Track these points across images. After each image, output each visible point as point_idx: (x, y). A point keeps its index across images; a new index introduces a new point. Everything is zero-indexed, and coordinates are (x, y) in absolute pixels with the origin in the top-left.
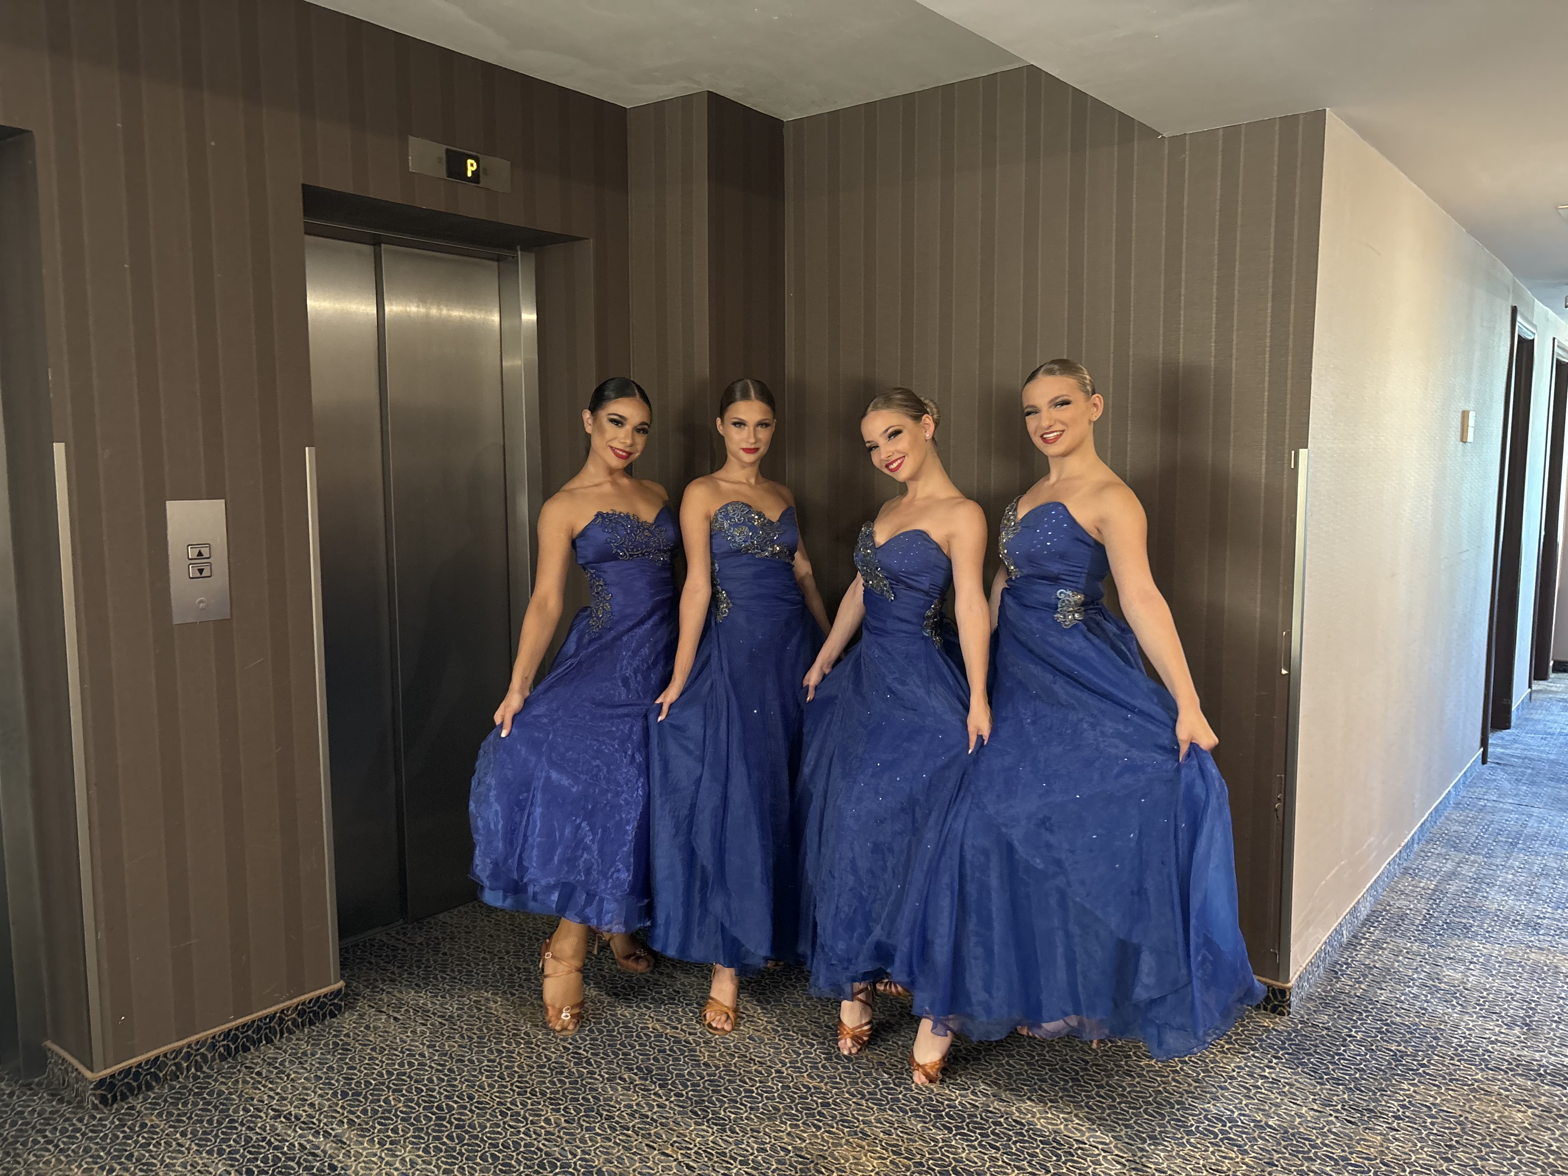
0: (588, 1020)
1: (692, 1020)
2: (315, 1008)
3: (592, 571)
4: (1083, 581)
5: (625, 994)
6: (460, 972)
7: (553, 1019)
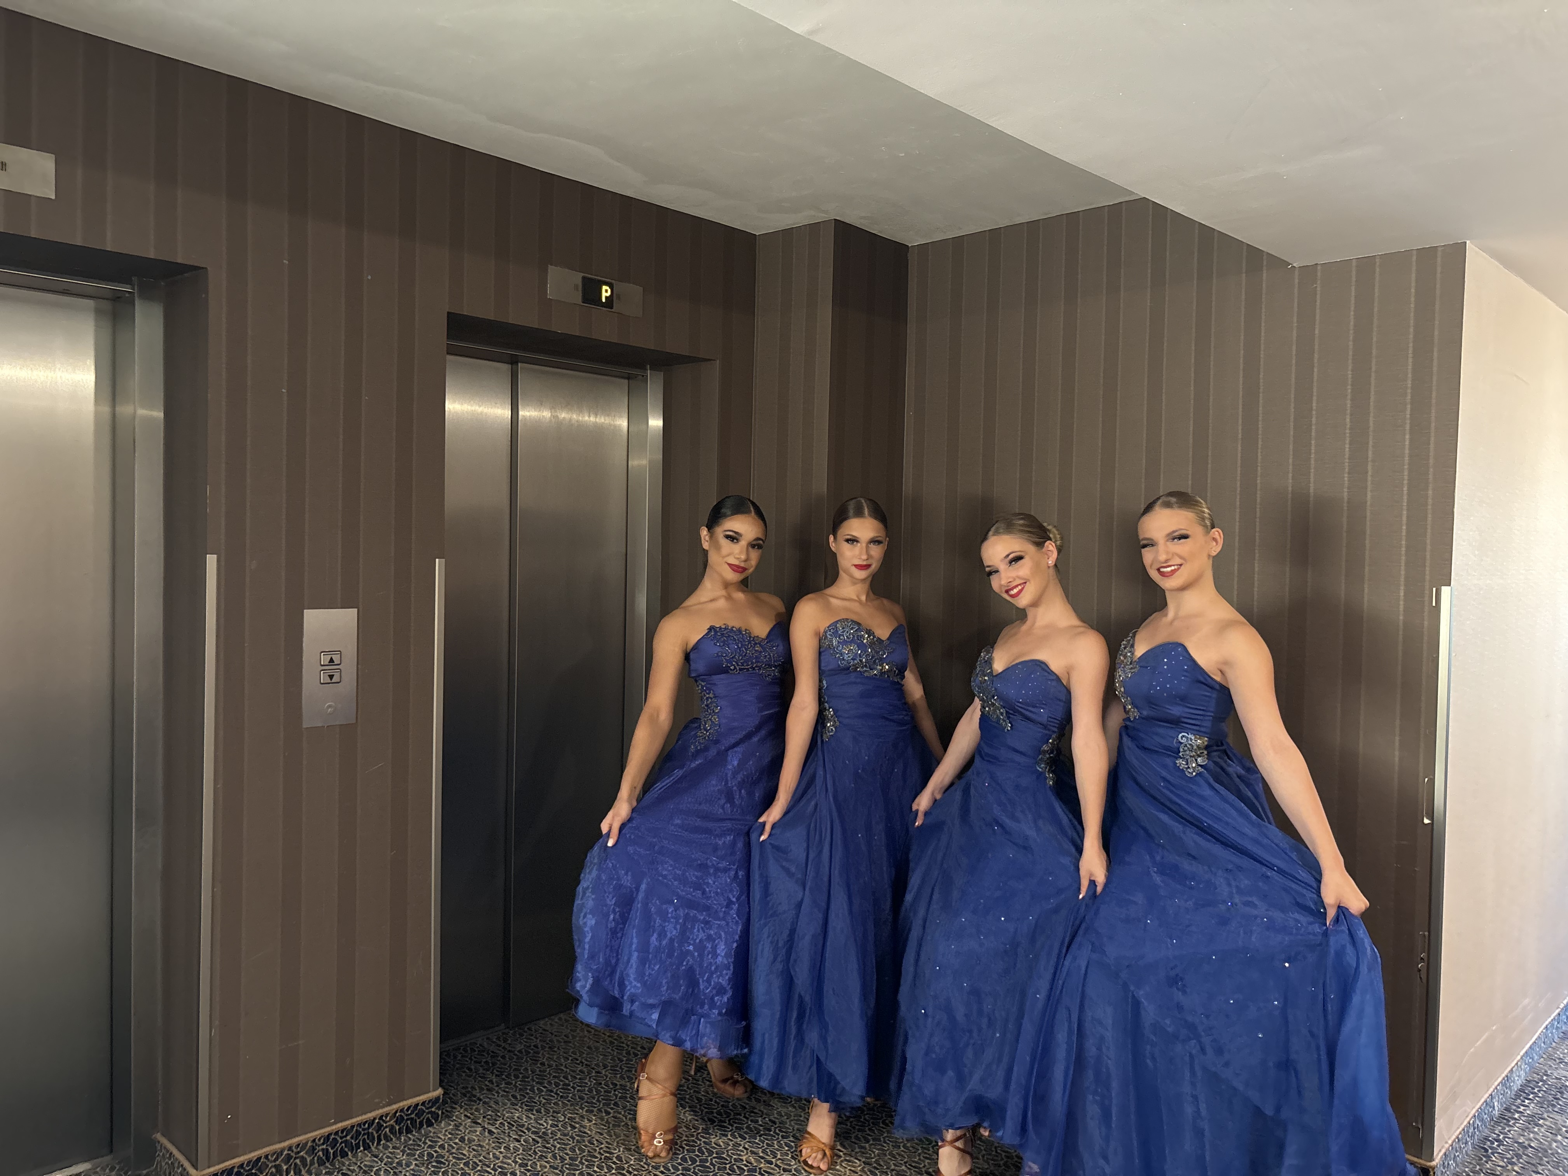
0: (681, 1147)
1: (787, 1155)
2: (413, 1116)
3: (703, 684)
4: (1208, 724)
5: (721, 1121)
6: (557, 1085)
7: (646, 1144)
